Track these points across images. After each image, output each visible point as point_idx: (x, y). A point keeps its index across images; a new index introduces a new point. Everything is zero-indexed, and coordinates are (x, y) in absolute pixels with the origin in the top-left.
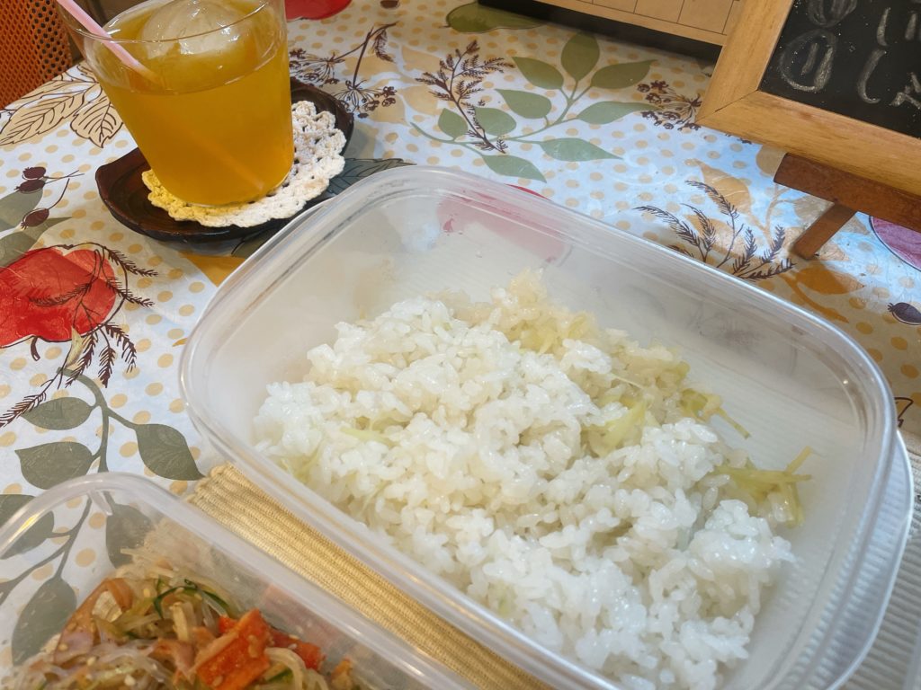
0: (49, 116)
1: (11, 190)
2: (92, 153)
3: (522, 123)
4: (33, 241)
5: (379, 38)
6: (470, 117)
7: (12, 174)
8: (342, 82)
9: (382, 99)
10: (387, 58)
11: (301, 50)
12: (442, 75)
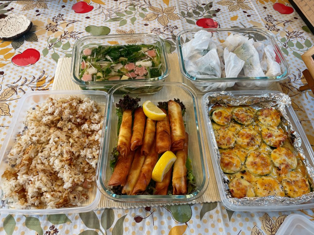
0: (227, 3)
1: (214, 10)
2: (228, 12)
3: (295, 47)
4: (212, 18)
5: (287, 22)
6: (287, 41)
7: (216, 8)
8: (273, 24)
9: (276, 30)
10: (284, 25)
11: (272, 16)
12: (291, 33)
